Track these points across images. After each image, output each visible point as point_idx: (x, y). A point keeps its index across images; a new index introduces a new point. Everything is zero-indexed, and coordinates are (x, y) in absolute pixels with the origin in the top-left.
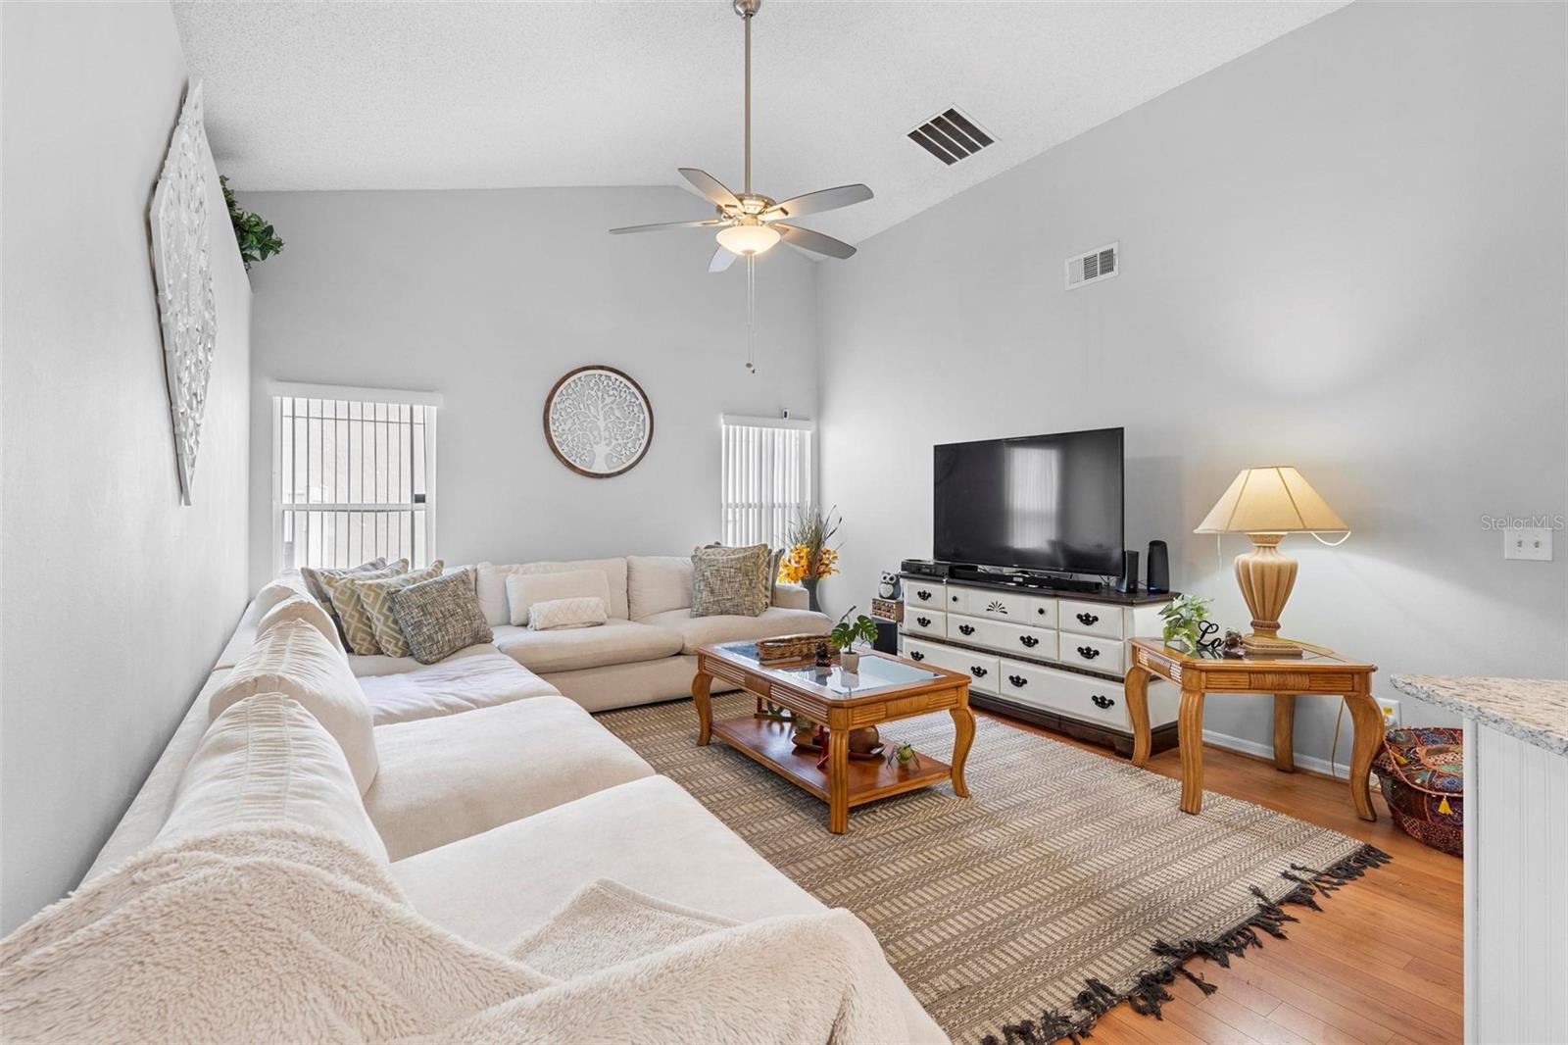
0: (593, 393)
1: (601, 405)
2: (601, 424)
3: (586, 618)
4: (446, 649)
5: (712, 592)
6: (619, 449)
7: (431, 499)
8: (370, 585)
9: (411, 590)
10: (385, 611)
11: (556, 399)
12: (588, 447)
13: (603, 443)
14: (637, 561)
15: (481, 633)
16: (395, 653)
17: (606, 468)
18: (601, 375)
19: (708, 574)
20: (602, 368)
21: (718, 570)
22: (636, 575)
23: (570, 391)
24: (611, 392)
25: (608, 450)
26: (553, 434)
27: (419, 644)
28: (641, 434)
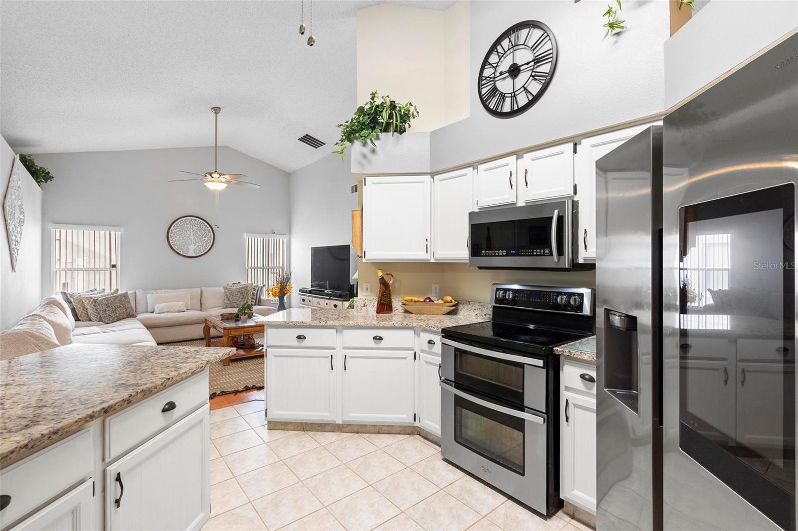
0: (188, 226)
1: (192, 231)
2: (192, 237)
3: (176, 310)
4: (115, 319)
5: (229, 300)
6: (200, 247)
7: (118, 266)
8: (87, 297)
9: (103, 299)
10: (92, 306)
11: (172, 228)
12: (186, 246)
13: (193, 244)
14: (203, 288)
15: (130, 314)
16: (96, 320)
17: (194, 253)
18: (192, 219)
19: (228, 293)
20: (192, 216)
21: (232, 292)
22: (204, 294)
23: (178, 225)
24: (196, 226)
25: (195, 247)
26: (170, 241)
27: (105, 317)
28: (209, 241)
